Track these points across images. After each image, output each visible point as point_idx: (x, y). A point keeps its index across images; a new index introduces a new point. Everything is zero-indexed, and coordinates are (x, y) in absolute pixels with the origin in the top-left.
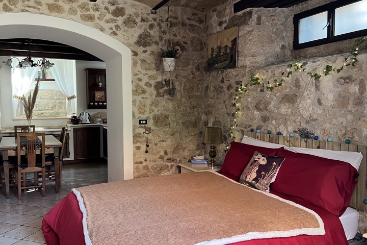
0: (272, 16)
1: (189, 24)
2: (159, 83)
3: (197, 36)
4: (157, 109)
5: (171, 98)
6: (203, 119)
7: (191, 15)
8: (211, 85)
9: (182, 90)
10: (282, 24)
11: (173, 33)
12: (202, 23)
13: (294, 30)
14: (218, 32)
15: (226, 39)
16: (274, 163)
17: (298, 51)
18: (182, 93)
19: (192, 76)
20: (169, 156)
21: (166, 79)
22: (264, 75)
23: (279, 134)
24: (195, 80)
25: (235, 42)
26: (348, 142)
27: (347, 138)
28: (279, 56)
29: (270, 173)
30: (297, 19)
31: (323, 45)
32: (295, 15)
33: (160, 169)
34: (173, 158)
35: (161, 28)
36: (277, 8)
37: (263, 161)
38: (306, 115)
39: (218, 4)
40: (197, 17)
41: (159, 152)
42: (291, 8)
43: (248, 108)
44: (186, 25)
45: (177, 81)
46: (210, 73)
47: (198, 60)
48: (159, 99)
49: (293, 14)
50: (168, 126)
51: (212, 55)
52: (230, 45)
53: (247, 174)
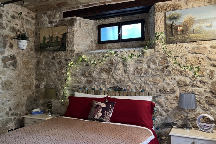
0: (86, 23)
1: (26, 19)
2: (6, 57)
3: (31, 28)
4: (4, 77)
5: (14, 69)
6: (34, 83)
7: (27, 13)
8: (42, 61)
9: (22, 63)
10: (91, 29)
11: (16, 23)
12: (34, 20)
13: (98, 33)
14: (48, 27)
15: (57, 32)
16: (110, 106)
17: (101, 45)
18: (22, 65)
19: (27, 54)
20: (13, 111)
21: (11, 55)
22: (88, 56)
23: (101, 89)
24: (30, 57)
25: (65, 35)
28: (90, 47)
29: (109, 111)
30: (99, 27)
31: (116, 43)
32: (98, 25)
33: (6, 122)
34: (15, 113)
35: (7, 18)
36: (89, 20)
37: (103, 105)
38: (118, 78)
39: (49, 10)
40: (30, 15)
41: (5, 109)
42: (95, 21)
43: (75, 75)
44: (24, 19)
45: (18, 57)
46: (42, 52)
47: (31, 43)
48: (5, 69)
49: (97, 24)
50: (12, 90)
51: (44, 41)
52: (61, 36)
53: (94, 114)
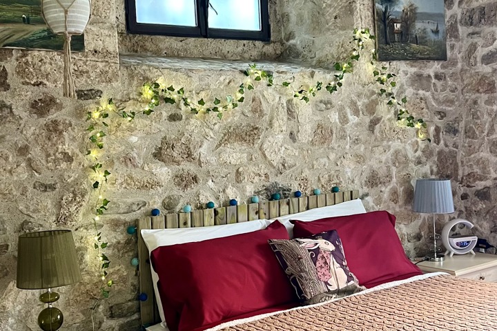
16: (337, 243)
26: (334, 190)
27: (333, 186)
38: (276, 160)
